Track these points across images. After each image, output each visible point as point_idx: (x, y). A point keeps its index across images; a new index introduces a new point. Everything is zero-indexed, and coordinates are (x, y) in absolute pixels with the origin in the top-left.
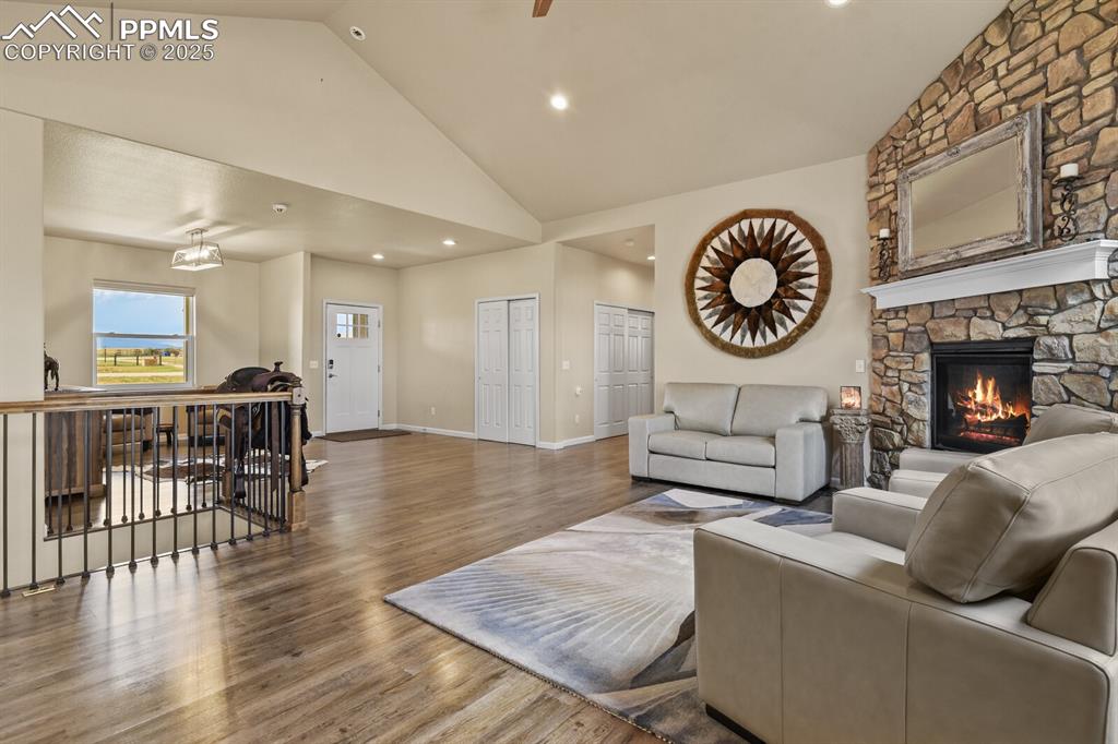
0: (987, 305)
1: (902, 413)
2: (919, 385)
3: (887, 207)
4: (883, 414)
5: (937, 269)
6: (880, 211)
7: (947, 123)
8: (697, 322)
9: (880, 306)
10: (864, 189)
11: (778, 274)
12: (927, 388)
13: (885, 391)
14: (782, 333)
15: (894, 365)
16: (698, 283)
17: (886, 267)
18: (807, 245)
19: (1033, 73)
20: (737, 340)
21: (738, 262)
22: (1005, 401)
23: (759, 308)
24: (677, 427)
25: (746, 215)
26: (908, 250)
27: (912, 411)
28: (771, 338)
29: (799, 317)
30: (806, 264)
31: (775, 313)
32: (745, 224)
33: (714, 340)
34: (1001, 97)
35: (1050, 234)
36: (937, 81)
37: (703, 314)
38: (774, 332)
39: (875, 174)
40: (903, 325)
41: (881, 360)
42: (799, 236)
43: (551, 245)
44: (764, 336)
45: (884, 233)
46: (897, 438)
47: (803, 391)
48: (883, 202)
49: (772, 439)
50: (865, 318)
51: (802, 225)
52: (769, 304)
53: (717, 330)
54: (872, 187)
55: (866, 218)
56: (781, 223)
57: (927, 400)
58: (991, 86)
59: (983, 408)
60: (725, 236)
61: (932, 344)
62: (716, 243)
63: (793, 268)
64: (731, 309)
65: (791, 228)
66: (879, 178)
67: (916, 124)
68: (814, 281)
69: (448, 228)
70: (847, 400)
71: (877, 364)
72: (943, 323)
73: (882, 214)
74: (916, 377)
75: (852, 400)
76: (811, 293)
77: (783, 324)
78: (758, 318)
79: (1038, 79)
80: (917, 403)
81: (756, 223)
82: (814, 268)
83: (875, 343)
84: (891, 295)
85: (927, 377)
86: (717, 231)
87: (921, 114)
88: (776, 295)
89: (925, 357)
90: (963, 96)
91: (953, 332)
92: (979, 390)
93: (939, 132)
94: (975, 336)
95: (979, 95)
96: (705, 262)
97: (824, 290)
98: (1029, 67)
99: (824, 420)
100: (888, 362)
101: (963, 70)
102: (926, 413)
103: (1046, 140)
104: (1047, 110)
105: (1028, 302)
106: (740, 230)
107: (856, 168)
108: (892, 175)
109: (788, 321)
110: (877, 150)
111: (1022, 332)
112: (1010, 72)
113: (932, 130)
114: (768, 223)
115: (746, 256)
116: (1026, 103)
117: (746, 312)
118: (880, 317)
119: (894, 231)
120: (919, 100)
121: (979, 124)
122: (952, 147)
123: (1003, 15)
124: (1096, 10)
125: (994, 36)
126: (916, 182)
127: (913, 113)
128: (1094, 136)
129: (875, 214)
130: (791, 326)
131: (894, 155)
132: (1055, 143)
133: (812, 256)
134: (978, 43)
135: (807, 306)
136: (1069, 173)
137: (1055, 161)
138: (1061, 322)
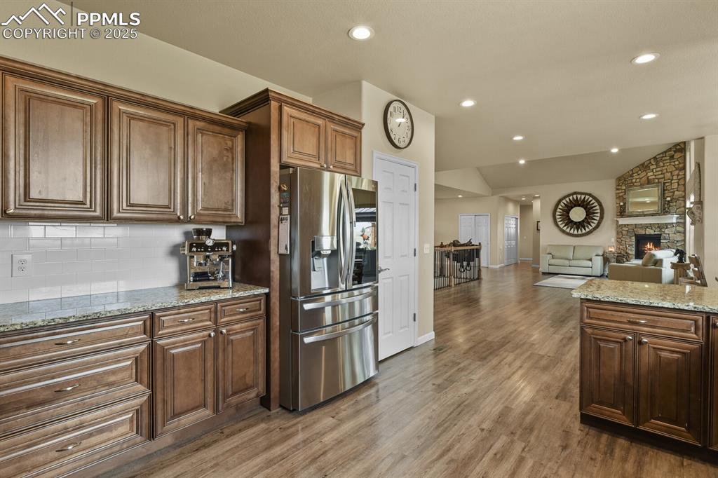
0: (650, 226)
1: (626, 253)
2: (632, 245)
3: (622, 196)
4: (621, 253)
5: (637, 216)
7: (641, 179)
8: (558, 226)
9: (620, 223)
10: (614, 189)
11: (586, 212)
12: (634, 246)
13: (621, 247)
14: (587, 230)
15: (624, 240)
16: (558, 213)
17: (622, 212)
18: (596, 204)
20: (572, 231)
21: (572, 208)
23: (580, 222)
24: (553, 258)
25: (575, 193)
26: (630, 209)
27: (630, 252)
28: (584, 231)
29: (594, 225)
30: (596, 210)
31: (585, 224)
32: (575, 196)
33: (564, 232)
34: (654, 177)
35: (665, 211)
37: (559, 223)
38: (585, 229)
39: (618, 186)
40: (627, 229)
41: (620, 238)
42: (593, 201)
43: (496, 197)
44: (581, 230)
45: (622, 204)
46: (625, 260)
47: (596, 247)
48: (621, 194)
49: (591, 260)
50: (615, 226)
51: (594, 198)
52: (583, 221)
53: (565, 228)
54: (617, 189)
55: (615, 198)
56: (587, 197)
57: (634, 249)
58: (652, 174)
60: (567, 199)
61: (635, 235)
62: (564, 201)
63: (591, 211)
64: (570, 222)
65: (591, 199)
66: (619, 188)
67: (632, 176)
68: (599, 215)
69: (459, 191)
70: (610, 249)
71: (619, 240)
72: (639, 230)
73: (621, 198)
74: (631, 243)
75: (613, 250)
76: (598, 218)
77: (588, 227)
78: (579, 225)
79: (662, 176)
80: (631, 250)
81: (579, 196)
82: (599, 211)
83: (618, 233)
84: (623, 221)
85: (634, 243)
86: (565, 198)
87: (633, 174)
88: (585, 218)
89: (634, 238)
90: (644, 174)
91: (642, 232)
92: (648, 246)
93: (638, 180)
94: (647, 233)
95: (649, 174)
96: (560, 207)
97: (602, 218)
98: (660, 173)
99: (603, 255)
100: (622, 239)
101: (644, 167)
102: (634, 253)
103: (664, 190)
104: (664, 183)
105: (660, 226)
106: (573, 198)
107: (612, 183)
108: (624, 188)
109: (590, 226)
110: (619, 179)
111: (659, 233)
112: (656, 172)
113: (636, 179)
114: (583, 197)
115: (575, 206)
116: (660, 180)
117: (576, 223)
118: (619, 226)
119: (625, 204)
120: (632, 170)
121: (649, 182)
122: (642, 186)
123: (655, 158)
124: (674, 166)
125: (652, 162)
126: (631, 192)
127: (631, 173)
128: (674, 192)
129: (618, 197)
130: (591, 228)
131: (625, 182)
132: (666, 192)
133: (598, 207)
134: (648, 162)
135: (596, 222)
136: (669, 199)
137: (667, 195)
138: (666, 231)
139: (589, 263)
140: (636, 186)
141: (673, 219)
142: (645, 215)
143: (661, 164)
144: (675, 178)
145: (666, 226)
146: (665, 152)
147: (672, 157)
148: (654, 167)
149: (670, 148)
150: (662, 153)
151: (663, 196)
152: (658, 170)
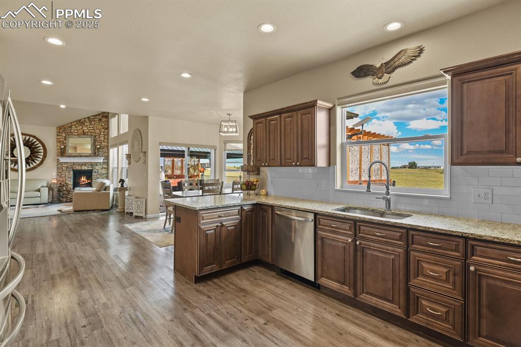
0: (85, 164)
1: (66, 183)
2: (70, 178)
3: (62, 141)
4: (61, 184)
5: (75, 157)
6: (60, 141)
7: (78, 130)
9: (60, 161)
10: (56, 135)
12: (72, 178)
13: (61, 179)
14: (32, 166)
15: (64, 173)
17: (63, 153)
18: (40, 145)
19: (93, 129)
22: (87, 180)
26: (70, 151)
27: (69, 183)
28: (28, 167)
29: (38, 162)
30: (40, 150)
34: (88, 131)
35: (95, 154)
36: (76, 121)
39: (59, 133)
40: (66, 166)
41: (60, 173)
42: (37, 142)
45: (63, 147)
47: (41, 180)
48: (61, 140)
49: (39, 191)
50: (55, 164)
51: (38, 140)
54: (58, 135)
55: (56, 141)
56: (31, 138)
57: (72, 180)
58: (86, 128)
59: (83, 181)
61: (73, 170)
63: (35, 150)
65: (35, 140)
66: (60, 134)
67: (71, 127)
68: (42, 154)
72: (76, 166)
74: (69, 176)
75: (55, 181)
76: (41, 157)
77: (32, 164)
79: (94, 131)
80: (69, 181)
81: (24, 137)
82: (42, 151)
83: (58, 168)
84: (63, 160)
85: (72, 176)
88: (30, 156)
89: (72, 172)
90: (81, 127)
91: (78, 168)
92: (83, 179)
93: (76, 131)
94: (82, 169)
95: (84, 128)
97: (45, 156)
99: (48, 186)
100: (62, 173)
101: (81, 122)
102: (72, 183)
103: (95, 140)
104: (95, 136)
105: (92, 164)
107: (53, 130)
108: (64, 135)
109: (34, 163)
110: (59, 128)
111: (91, 169)
113: (74, 130)
116: (92, 134)
118: (60, 164)
119: (65, 147)
120: (71, 123)
121: (84, 134)
122: (79, 135)
123: (88, 118)
124: (102, 126)
125: (87, 120)
126: (70, 139)
127: (70, 125)
128: (101, 143)
129: (58, 141)
130: (35, 164)
131: (64, 131)
132: (96, 142)
133: (41, 148)
134: (84, 120)
135: (40, 160)
136: (98, 147)
137: (96, 144)
138: (96, 168)
139: (38, 194)
140: (74, 135)
141: (101, 160)
142: (81, 156)
143: (93, 123)
144: (102, 133)
145: (96, 164)
146: (96, 116)
147: (100, 120)
148: (89, 124)
149: (99, 114)
150: (94, 116)
151: (94, 145)
152: (90, 126)
